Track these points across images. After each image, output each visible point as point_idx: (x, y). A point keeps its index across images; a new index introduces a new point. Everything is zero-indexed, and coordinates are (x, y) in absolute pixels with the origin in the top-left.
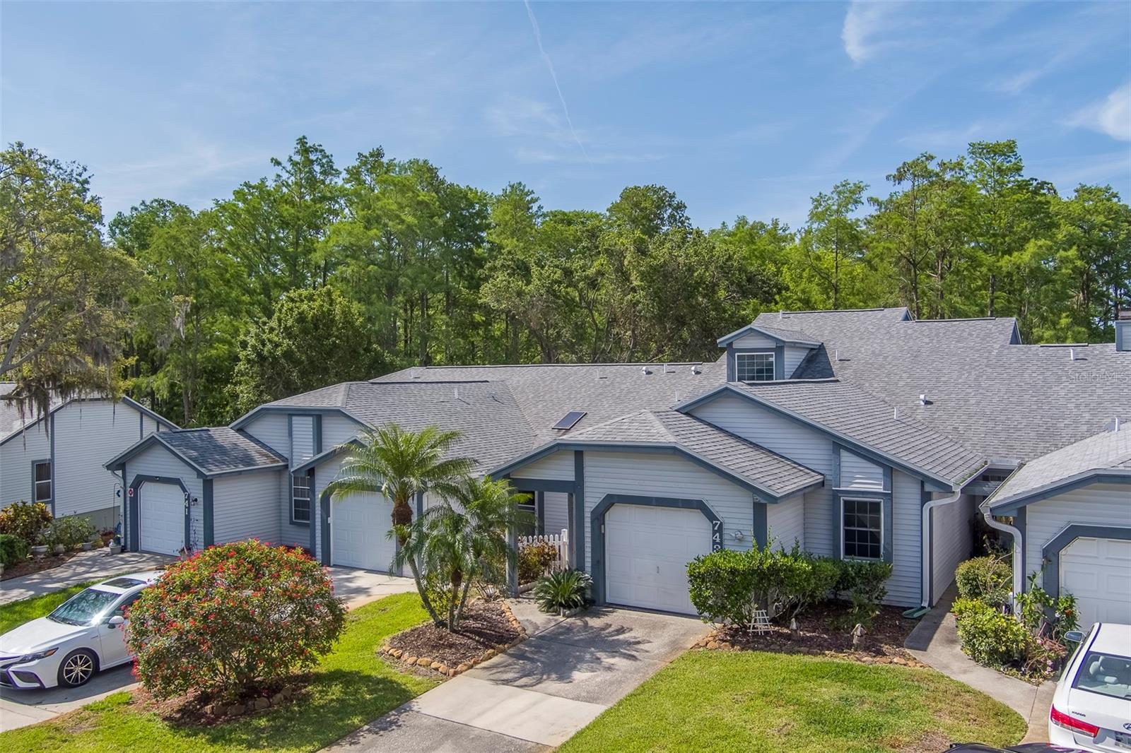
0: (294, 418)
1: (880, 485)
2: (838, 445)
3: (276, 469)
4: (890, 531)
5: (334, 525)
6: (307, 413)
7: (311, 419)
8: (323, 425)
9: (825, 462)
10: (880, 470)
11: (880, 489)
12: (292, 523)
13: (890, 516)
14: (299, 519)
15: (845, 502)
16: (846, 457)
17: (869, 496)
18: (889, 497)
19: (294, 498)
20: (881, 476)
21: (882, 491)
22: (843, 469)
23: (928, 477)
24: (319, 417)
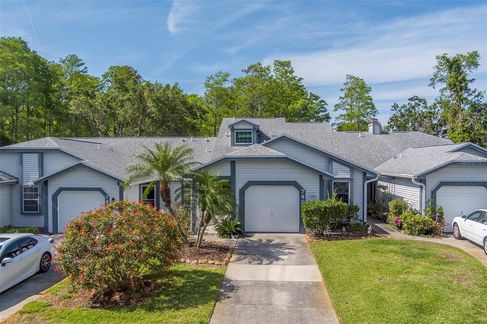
0: (24, 155)
1: (349, 175)
2: (331, 159)
3: (10, 183)
4: (352, 193)
5: (60, 211)
6: (35, 151)
7: (37, 155)
8: (44, 159)
9: (325, 167)
10: (349, 169)
11: (349, 176)
12: (22, 213)
13: (352, 187)
14: (27, 211)
15: (334, 183)
16: (335, 164)
17: (345, 180)
18: (351, 179)
19: (24, 200)
20: (349, 172)
21: (349, 177)
22: (333, 169)
23: (368, 171)
24: (41, 153)
